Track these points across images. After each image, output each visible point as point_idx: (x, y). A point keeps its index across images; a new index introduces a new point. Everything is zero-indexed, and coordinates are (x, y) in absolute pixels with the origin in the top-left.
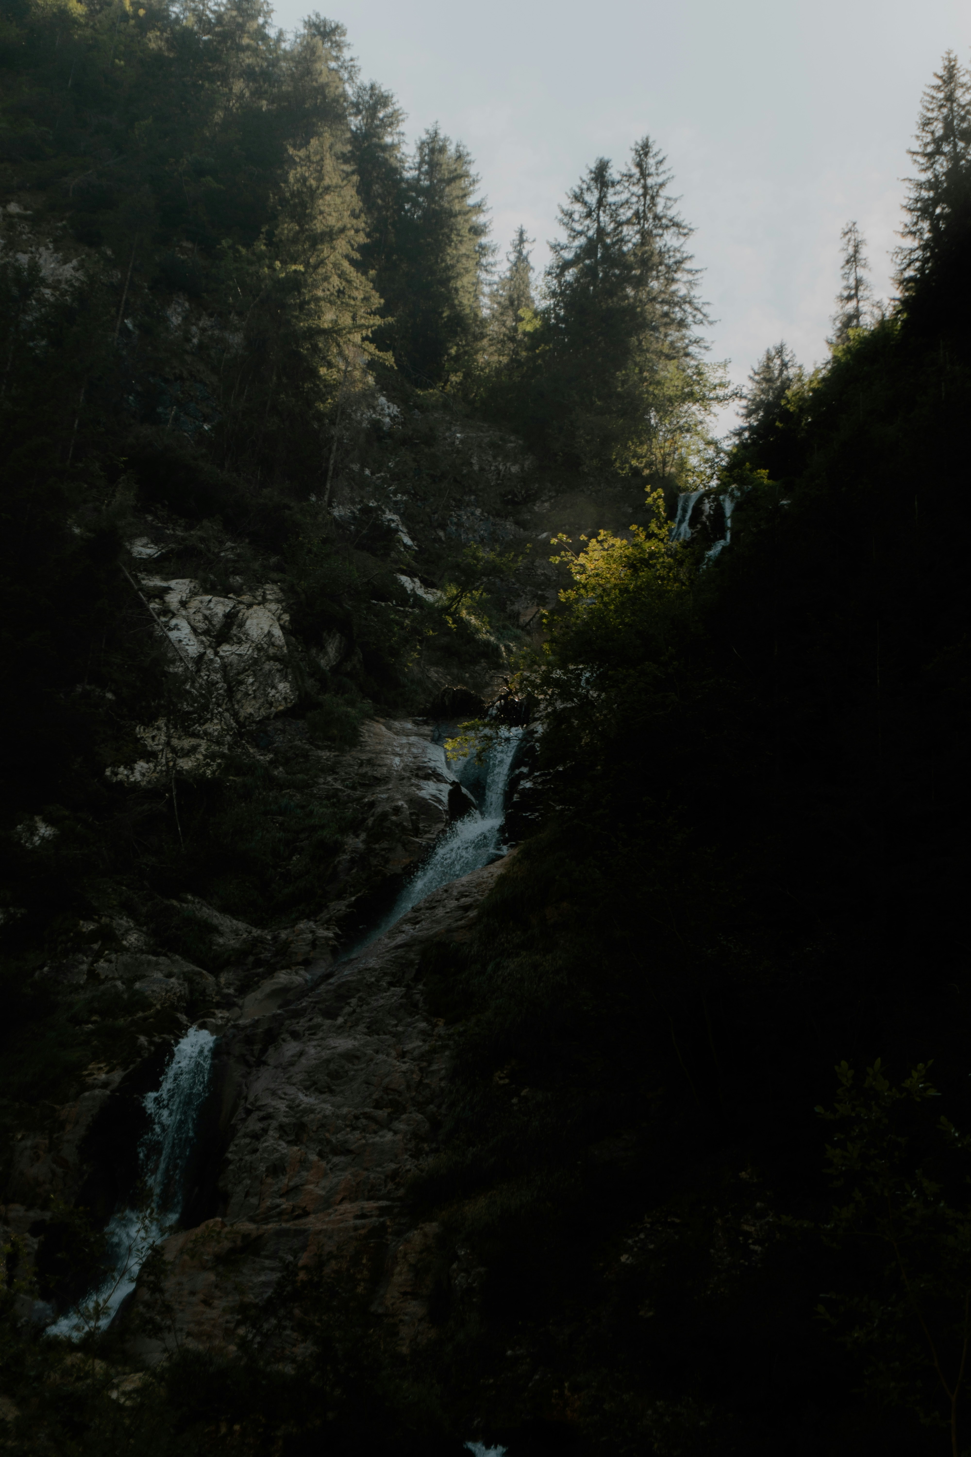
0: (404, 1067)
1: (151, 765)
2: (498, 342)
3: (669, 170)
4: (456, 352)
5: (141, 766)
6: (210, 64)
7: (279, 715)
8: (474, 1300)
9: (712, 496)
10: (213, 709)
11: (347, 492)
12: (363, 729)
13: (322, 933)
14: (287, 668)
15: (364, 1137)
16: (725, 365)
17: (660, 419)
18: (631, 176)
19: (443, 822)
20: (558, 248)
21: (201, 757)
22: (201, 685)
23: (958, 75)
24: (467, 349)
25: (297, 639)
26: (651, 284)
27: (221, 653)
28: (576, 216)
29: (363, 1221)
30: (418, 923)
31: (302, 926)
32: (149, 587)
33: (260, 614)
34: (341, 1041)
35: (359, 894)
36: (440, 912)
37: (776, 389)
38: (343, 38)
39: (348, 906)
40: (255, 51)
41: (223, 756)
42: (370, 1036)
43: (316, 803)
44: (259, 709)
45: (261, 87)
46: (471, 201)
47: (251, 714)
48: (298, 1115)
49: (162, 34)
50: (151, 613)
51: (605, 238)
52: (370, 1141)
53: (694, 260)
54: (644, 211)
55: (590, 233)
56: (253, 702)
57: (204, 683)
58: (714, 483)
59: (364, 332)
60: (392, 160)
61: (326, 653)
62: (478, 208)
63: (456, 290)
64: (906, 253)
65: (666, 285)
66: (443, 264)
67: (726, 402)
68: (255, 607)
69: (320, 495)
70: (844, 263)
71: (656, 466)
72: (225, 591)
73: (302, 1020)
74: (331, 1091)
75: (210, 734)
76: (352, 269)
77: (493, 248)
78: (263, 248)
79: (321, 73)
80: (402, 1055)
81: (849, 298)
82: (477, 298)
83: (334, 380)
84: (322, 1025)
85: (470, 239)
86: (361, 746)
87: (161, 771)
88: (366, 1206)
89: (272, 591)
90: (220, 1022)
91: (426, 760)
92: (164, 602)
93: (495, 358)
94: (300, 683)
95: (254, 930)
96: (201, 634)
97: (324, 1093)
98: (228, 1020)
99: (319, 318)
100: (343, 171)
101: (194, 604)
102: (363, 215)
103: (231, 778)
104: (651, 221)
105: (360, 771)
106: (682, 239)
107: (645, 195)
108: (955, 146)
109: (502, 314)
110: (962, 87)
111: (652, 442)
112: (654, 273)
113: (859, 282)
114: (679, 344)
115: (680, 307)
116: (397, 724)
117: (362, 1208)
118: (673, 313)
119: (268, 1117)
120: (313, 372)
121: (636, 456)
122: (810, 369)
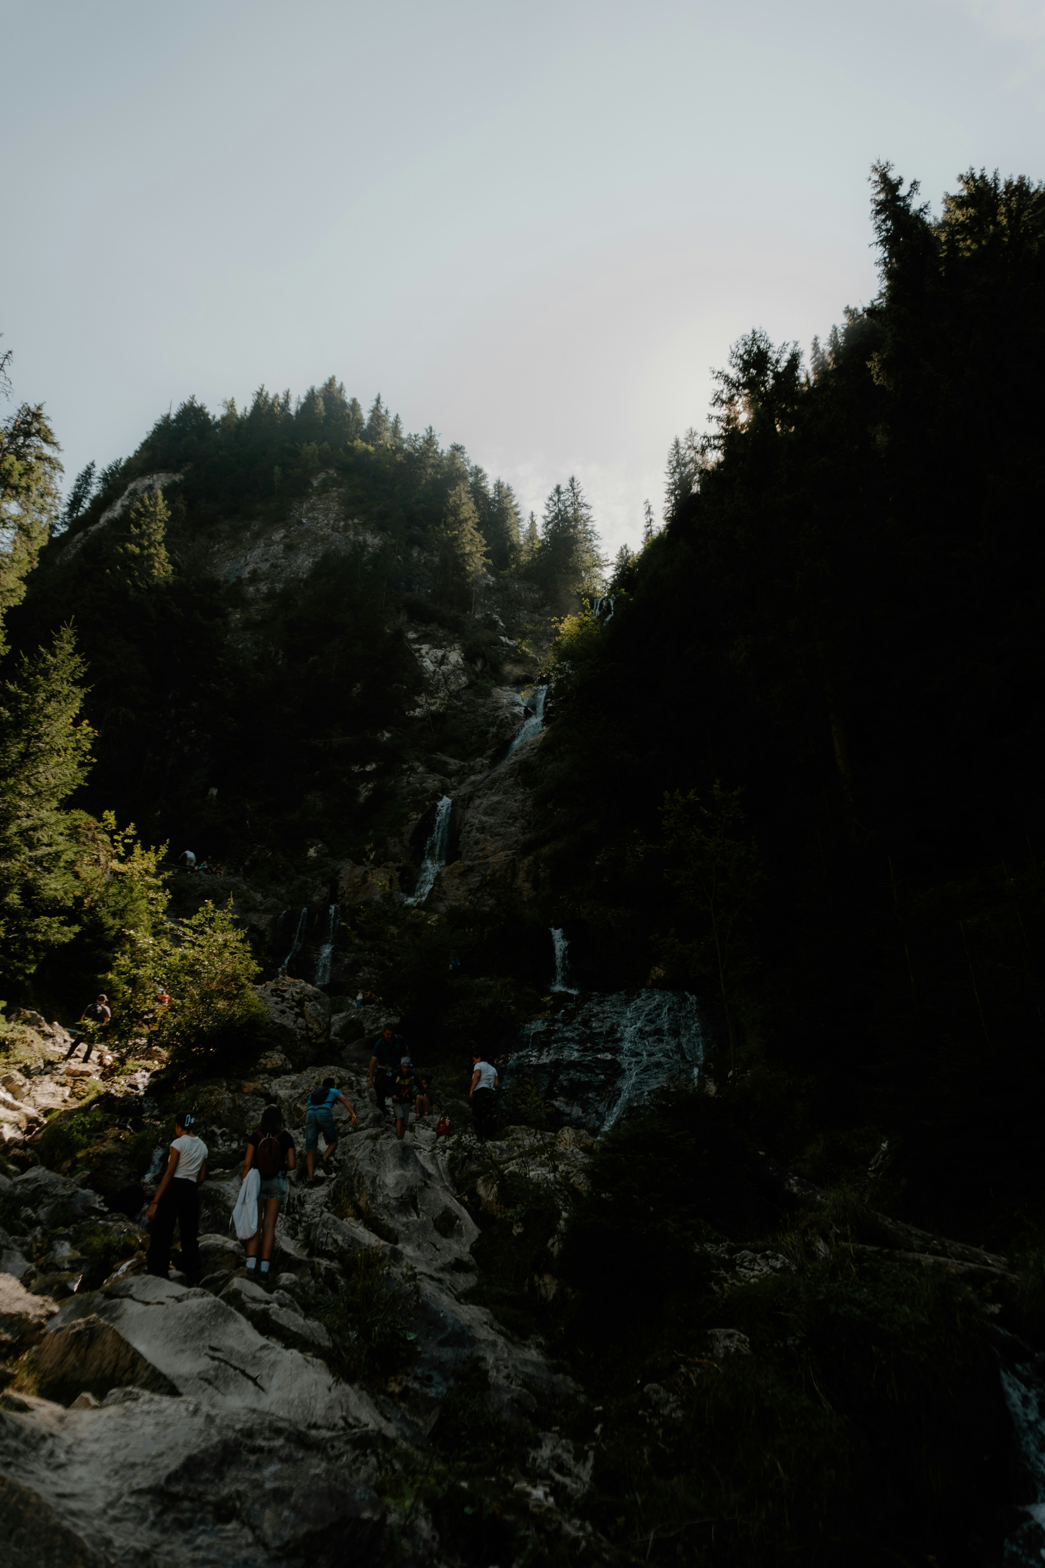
0: (517, 805)
1: (421, 709)
2: (528, 553)
3: (581, 486)
4: (513, 557)
5: (418, 710)
6: (419, 464)
7: (463, 689)
8: (547, 881)
10: (441, 688)
11: (479, 609)
12: (493, 691)
13: (485, 762)
14: (465, 672)
15: (506, 830)
16: (607, 553)
17: (586, 574)
18: (569, 490)
19: (523, 720)
20: (545, 517)
21: (438, 705)
22: (436, 680)
23: (680, 445)
24: (517, 555)
25: (467, 662)
26: (579, 527)
27: (442, 669)
28: (551, 506)
29: (508, 858)
30: (517, 756)
31: (478, 760)
32: (415, 648)
33: (454, 654)
34: (495, 798)
35: (496, 748)
36: (524, 751)
37: (625, 560)
38: (464, 450)
39: (493, 752)
40: (434, 458)
41: (445, 704)
42: (504, 795)
43: (479, 717)
44: (457, 687)
45: (437, 470)
46: (514, 503)
47: (454, 689)
48: (482, 824)
49: (402, 455)
50: (416, 657)
51: (561, 512)
52: (508, 831)
53: (593, 517)
54: (574, 502)
55: (556, 511)
56: (454, 685)
58: (606, 595)
59: (481, 553)
60: (485, 492)
61: (478, 666)
62: (516, 506)
63: (511, 535)
64: (666, 508)
65: (584, 527)
66: (506, 527)
67: (608, 566)
68: (452, 652)
69: (470, 611)
70: (646, 514)
71: (586, 591)
72: (440, 647)
73: (481, 792)
74: (493, 815)
76: (475, 531)
77: (523, 519)
78: (443, 526)
79: (458, 463)
80: (516, 801)
81: (648, 526)
82: (519, 538)
83: (472, 571)
84: (488, 793)
85: (515, 517)
86: (492, 697)
87: (425, 711)
89: (457, 646)
90: (453, 794)
91: (515, 699)
93: (527, 558)
94: (470, 677)
95: (462, 763)
96: (434, 663)
97: (491, 816)
98: (456, 794)
99: (465, 549)
100: (469, 497)
101: (431, 653)
102: (477, 512)
103: (449, 711)
104: (577, 505)
105: (493, 705)
106: (588, 510)
107: (574, 496)
108: (680, 469)
109: (528, 542)
110: (681, 449)
111: (583, 582)
112: (580, 523)
113: (651, 520)
114: (590, 547)
115: (590, 534)
116: (504, 688)
117: (507, 853)
118: (587, 536)
119: (472, 825)
120: (464, 569)
121: (578, 588)
122: (636, 552)
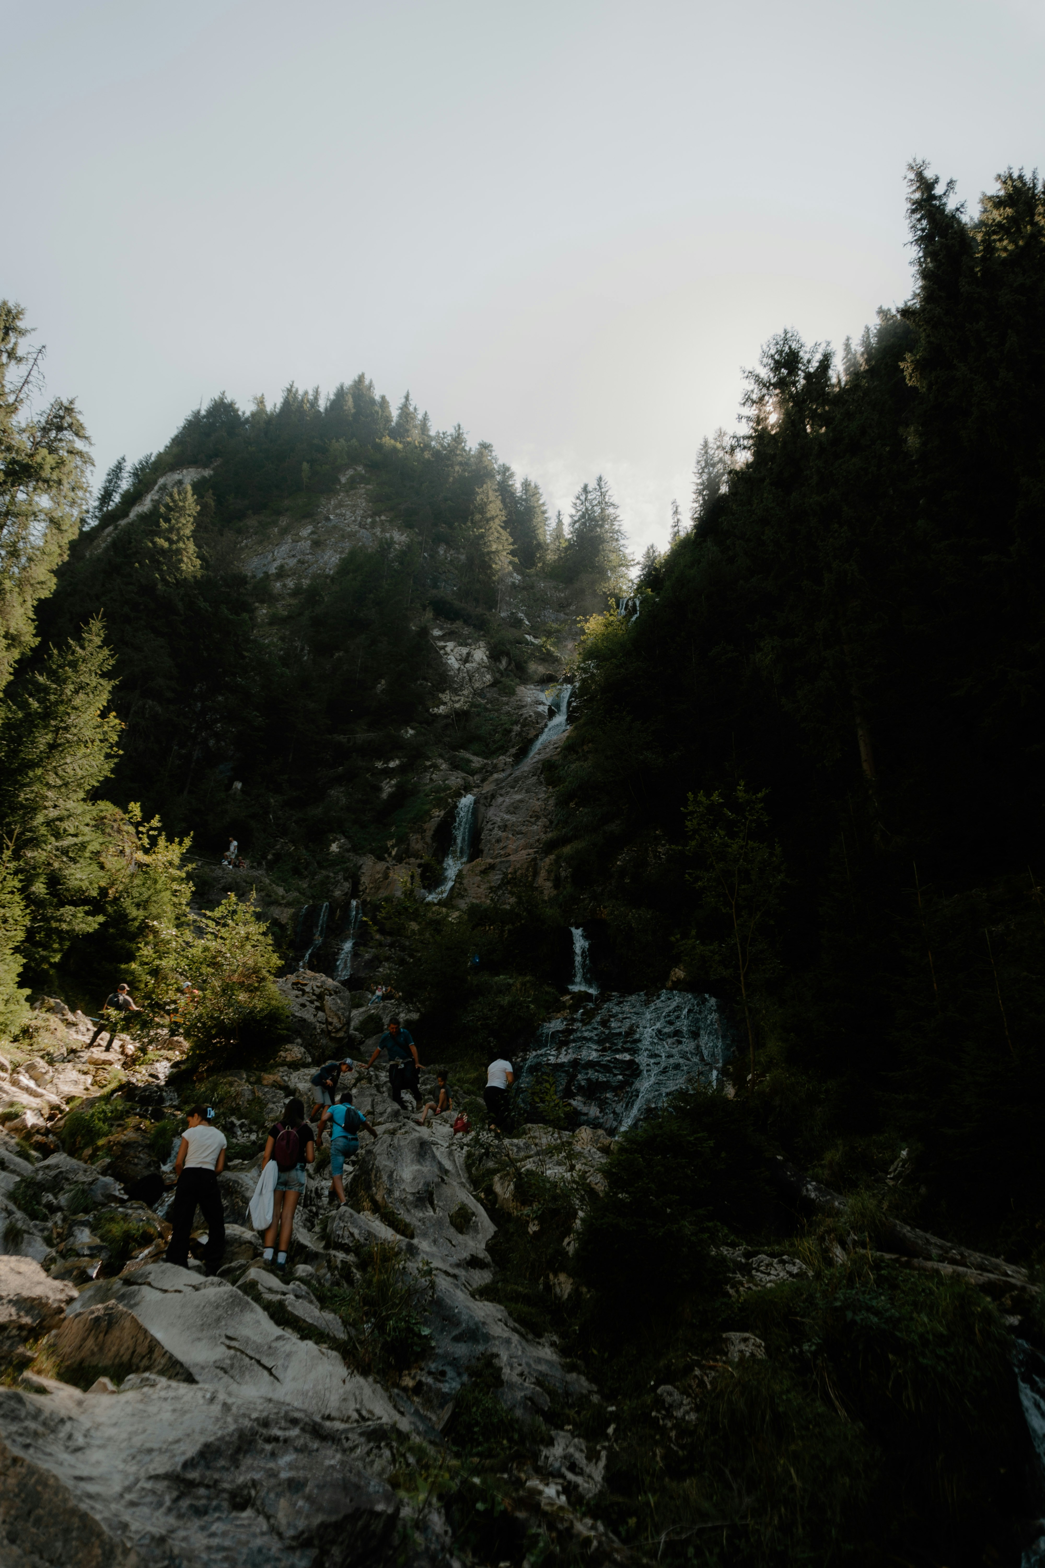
0: (539, 803)
1: (445, 707)
2: (554, 551)
3: (609, 485)
4: (539, 555)
5: (442, 707)
7: (487, 687)
8: (569, 880)
10: (465, 686)
11: (505, 607)
12: (517, 689)
13: (508, 760)
14: (489, 670)
15: (527, 828)
16: (634, 553)
17: (612, 574)
18: (596, 489)
19: (547, 719)
20: (573, 516)
21: (462, 703)
22: (460, 678)
23: (708, 445)
24: (543, 554)
25: (492, 660)
26: (606, 527)
27: (466, 667)
28: (578, 505)
29: (529, 856)
30: (540, 754)
31: (501, 758)
32: (440, 645)
33: (479, 652)
34: (517, 796)
35: (520, 746)
36: (548, 750)
38: (492, 449)
39: (516, 750)
40: (462, 455)
41: (470, 702)
42: (527, 794)
43: (503, 716)
44: (481, 685)
45: (465, 468)
46: (541, 502)
47: (478, 687)
48: (505, 822)
49: (430, 453)
50: (441, 654)
51: (588, 512)
52: (530, 829)
53: (620, 517)
54: (602, 501)
56: (479, 683)
58: (632, 595)
59: (507, 551)
60: (513, 490)
61: (502, 664)
62: (543, 504)
63: (538, 535)
64: (694, 508)
65: (611, 527)
66: (533, 526)
67: (635, 566)
68: (477, 650)
69: (496, 609)
70: (673, 514)
71: (612, 590)
72: (466, 645)
73: (504, 790)
74: (515, 813)
75: (465, 695)
76: (501, 530)
77: (550, 518)
78: (470, 524)
79: (485, 461)
80: (538, 799)
81: (676, 526)
82: (545, 537)
83: (498, 569)
84: (510, 791)
85: (541, 516)
86: (517, 695)
87: (449, 709)
89: (482, 644)
90: (476, 793)
91: (539, 698)
92: (445, 650)
93: (553, 557)
94: (494, 675)
95: (485, 760)
96: (459, 661)
97: (513, 814)
98: (478, 791)
99: (491, 547)
100: (496, 495)
101: (456, 650)
102: (504, 510)
103: (473, 709)
104: (604, 504)
105: (517, 704)
106: (616, 510)
107: (601, 495)
108: (709, 469)
109: (554, 541)
110: (710, 449)
111: (610, 582)
112: (607, 523)
113: (678, 520)
114: (617, 547)
115: (617, 534)
116: (528, 687)
117: (529, 852)
118: (614, 536)
119: (494, 823)
120: (490, 567)
121: (605, 587)
122: (663, 553)
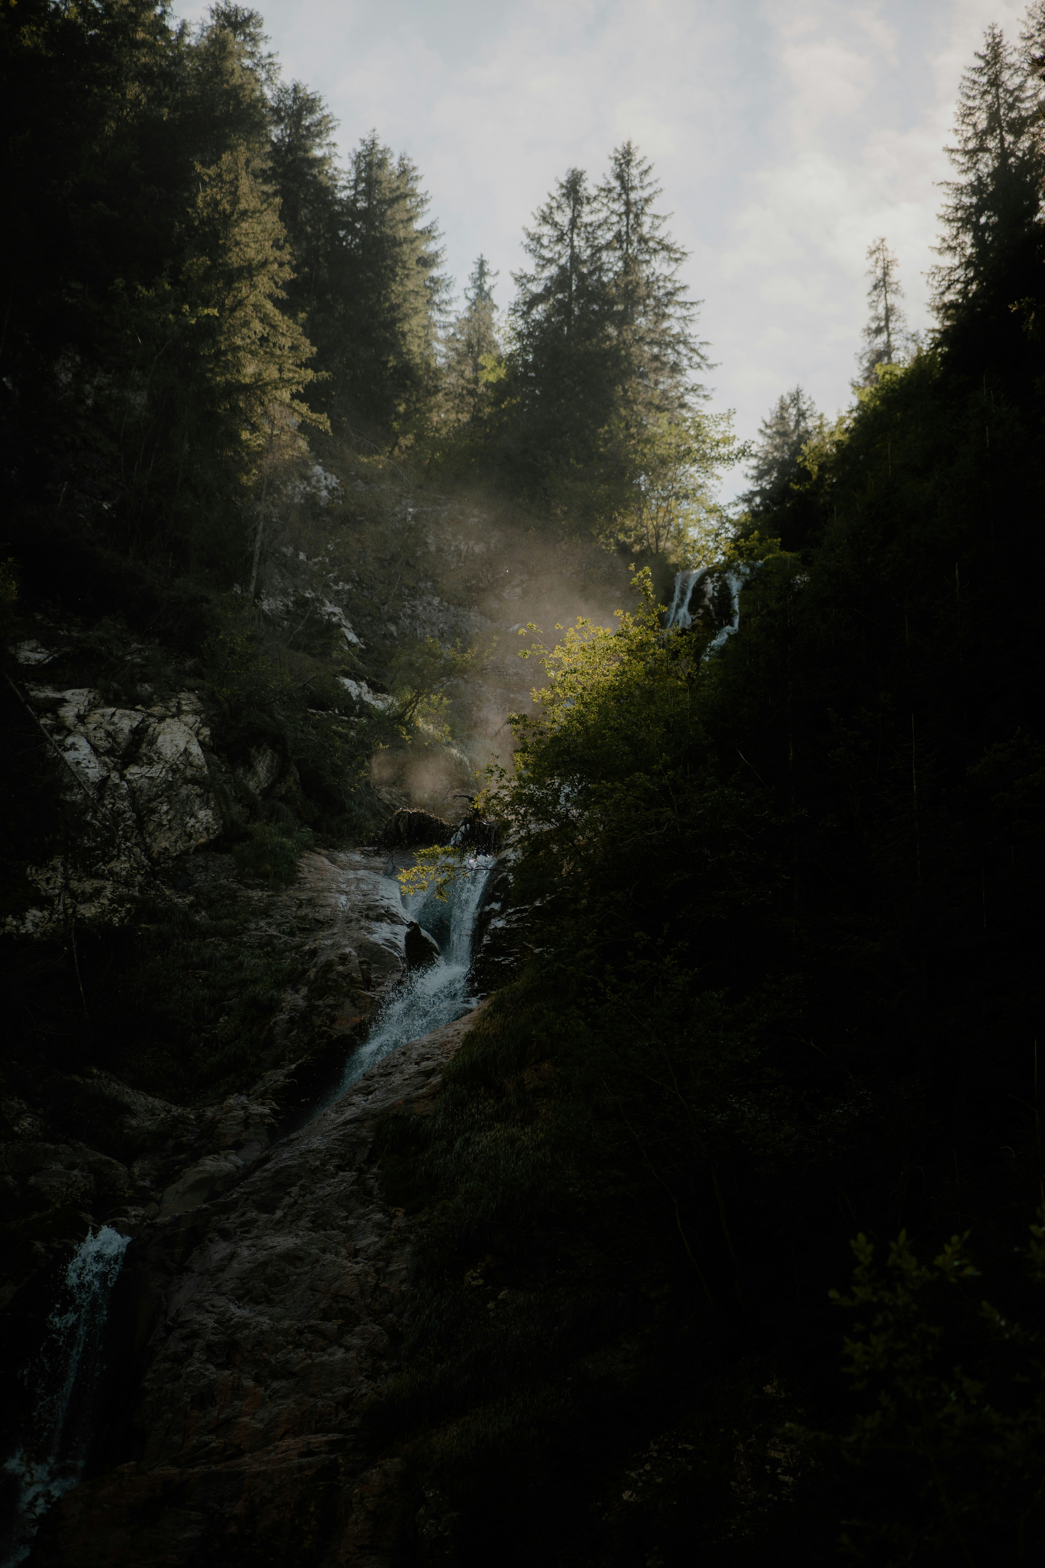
0: (357, 1268)
1: (46, 913)
2: (455, 397)
3: (656, 181)
4: (406, 410)
5: (34, 914)
6: (97, 65)
7: (199, 849)
8: (447, 1552)
9: (716, 575)
10: (120, 843)
11: (277, 580)
12: (302, 863)
13: (257, 1109)
14: (209, 792)
15: (310, 1356)
16: (729, 415)
17: (652, 483)
18: (610, 190)
19: (400, 971)
20: (525, 280)
21: (106, 902)
22: (104, 815)
23: (1004, 54)
24: (418, 406)
25: (220, 757)
26: (638, 322)
27: (129, 777)
28: (545, 241)
29: (310, 1459)
30: (370, 1093)
31: (231, 1101)
32: (39, 699)
33: (175, 728)
34: (280, 1239)
35: (300, 1061)
36: (397, 1079)
37: (792, 444)
38: (258, 30)
39: (287, 1076)
40: (152, 47)
41: (132, 899)
42: (315, 1232)
43: (246, 953)
44: (176, 842)
45: (160, 92)
46: (419, 225)
47: (166, 849)
48: (229, 1332)
49: (38, 29)
50: (41, 731)
51: (581, 267)
52: (318, 1360)
53: (688, 291)
54: (627, 233)
55: (563, 261)
56: (168, 834)
57: (108, 812)
58: (720, 558)
59: (294, 388)
60: (321, 178)
61: (255, 773)
62: (427, 234)
63: (404, 335)
64: (944, 273)
65: (656, 323)
66: (387, 305)
67: (731, 462)
68: (168, 720)
69: (245, 584)
70: (871, 289)
71: (648, 541)
72: (131, 702)
73: (233, 1216)
74: (269, 1301)
75: (117, 873)
76: (277, 312)
77: (447, 282)
78: (168, 287)
79: (232, 73)
80: (355, 1254)
81: (878, 331)
82: (430, 345)
83: (259, 445)
84: (257, 1221)
85: (418, 272)
86: (300, 883)
87: (58, 919)
88: (313, 1441)
89: (188, 700)
90: (133, 1221)
91: (378, 898)
92: (58, 717)
93: (453, 416)
94: (224, 810)
95: (174, 1108)
96: (103, 754)
97: (261, 1303)
98: (144, 1218)
99: (238, 371)
100: (263, 193)
101: (95, 718)
102: (287, 245)
103: (143, 925)
104: (635, 244)
105: (299, 913)
106: (674, 265)
107: (627, 213)
108: (1002, 140)
109: (459, 362)
110: (1009, 68)
111: (642, 512)
112: (641, 308)
113: (889, 311)
114: (673, 394)
115: (673, 348)
116: (342, 856)
117: (309, 1443)
118: (665, 355)
119: (194, 1335)
120: (234, 438)
121: (626, 531)
122: (832, 419)
